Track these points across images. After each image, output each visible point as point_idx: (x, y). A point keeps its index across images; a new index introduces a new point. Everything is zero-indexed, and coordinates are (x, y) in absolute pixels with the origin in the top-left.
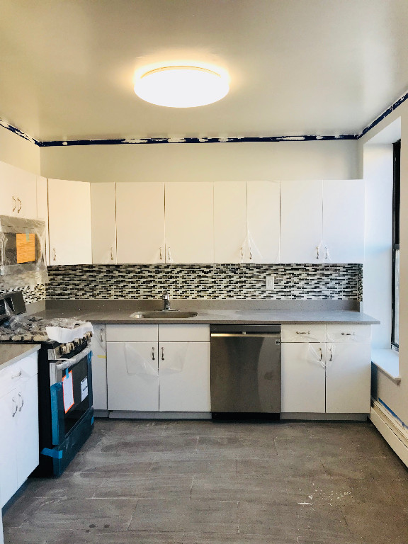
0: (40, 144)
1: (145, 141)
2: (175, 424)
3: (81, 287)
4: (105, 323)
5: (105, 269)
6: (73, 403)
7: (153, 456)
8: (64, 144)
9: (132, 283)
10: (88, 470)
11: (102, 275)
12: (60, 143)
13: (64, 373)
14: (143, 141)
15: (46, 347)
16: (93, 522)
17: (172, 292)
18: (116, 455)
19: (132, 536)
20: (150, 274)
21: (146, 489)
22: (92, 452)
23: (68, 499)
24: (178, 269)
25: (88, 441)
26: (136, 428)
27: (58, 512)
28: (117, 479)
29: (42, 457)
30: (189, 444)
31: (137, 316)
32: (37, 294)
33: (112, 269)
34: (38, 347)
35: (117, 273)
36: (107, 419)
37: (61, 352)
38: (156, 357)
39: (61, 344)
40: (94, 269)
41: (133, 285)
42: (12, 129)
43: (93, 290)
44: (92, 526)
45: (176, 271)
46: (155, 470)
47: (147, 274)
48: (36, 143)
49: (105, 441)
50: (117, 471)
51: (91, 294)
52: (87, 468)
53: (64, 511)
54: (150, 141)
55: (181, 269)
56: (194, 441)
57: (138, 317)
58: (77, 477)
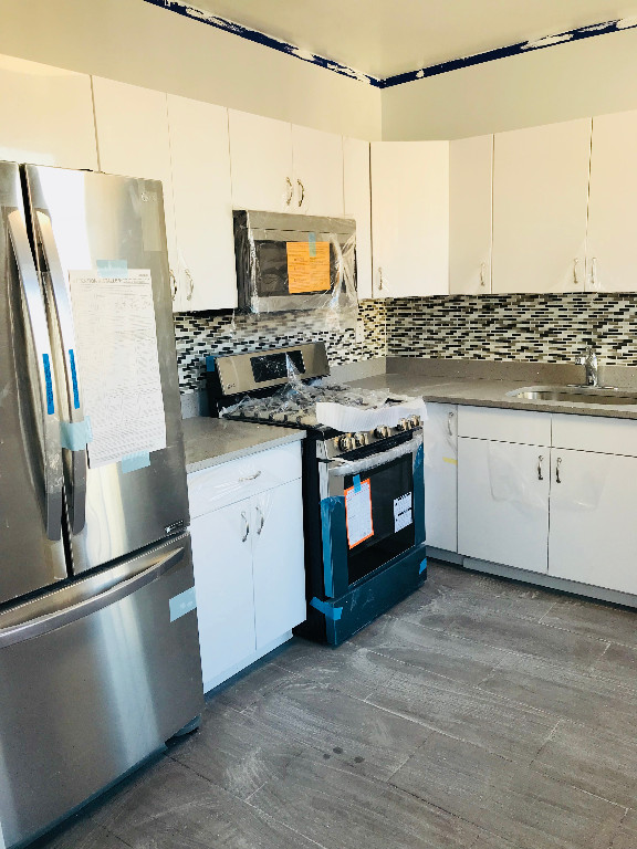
0: (381, 85)
1: (567, 37)
2: (575, 606)
3: (440, 336)
4: (457, 403)
5: (480, 304)
6: (370, 532)
7: (504, 657)
8: (419, 75)
9: (527, 330)
10: (380, 650)
11: (474, 316)
12: (411, 76)
13: (349, 481)
14: (562, 38)
15: (313, 436)
16: (343, 743)
17: (605, 350)
18: (440, 636)
19: (388, 796)
20: (562, 313)
21: (456, 716)
22: (405, 619)
23: (329, 690)
24: (622, 304)
25: (410, 598)
26: (500, 595)
27: (304, 705)
28: (419, 680)
29: (310, 610)
30: (583, 653)
31: (529, 394)
32: (371, 348)
33: (492, 302)
34: (303, 434)
35: (501, 312)
36: (459, 568)
37: (341, 446)
38: (545, 474)
39: (341, 433)
40: (462, 304)
41: (529, 335)
42: (321, 62)
43: (460, 341)
44: (338, 751)
45: (616, 308)
46: (491, 684)
47: (557, 312)
48: (373, 82)
49: (436, 607)
50: (426, 665)
51: (457, 349)
52: (382, 646)
53: (313, 708)
54: (578, 34)
55: (628, 303)
56: (599, 649)
57: (530, 396)
58: (359, 657)
